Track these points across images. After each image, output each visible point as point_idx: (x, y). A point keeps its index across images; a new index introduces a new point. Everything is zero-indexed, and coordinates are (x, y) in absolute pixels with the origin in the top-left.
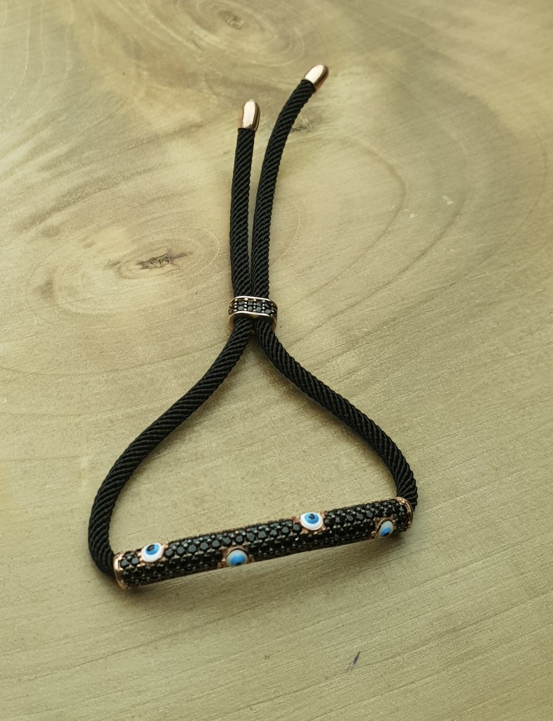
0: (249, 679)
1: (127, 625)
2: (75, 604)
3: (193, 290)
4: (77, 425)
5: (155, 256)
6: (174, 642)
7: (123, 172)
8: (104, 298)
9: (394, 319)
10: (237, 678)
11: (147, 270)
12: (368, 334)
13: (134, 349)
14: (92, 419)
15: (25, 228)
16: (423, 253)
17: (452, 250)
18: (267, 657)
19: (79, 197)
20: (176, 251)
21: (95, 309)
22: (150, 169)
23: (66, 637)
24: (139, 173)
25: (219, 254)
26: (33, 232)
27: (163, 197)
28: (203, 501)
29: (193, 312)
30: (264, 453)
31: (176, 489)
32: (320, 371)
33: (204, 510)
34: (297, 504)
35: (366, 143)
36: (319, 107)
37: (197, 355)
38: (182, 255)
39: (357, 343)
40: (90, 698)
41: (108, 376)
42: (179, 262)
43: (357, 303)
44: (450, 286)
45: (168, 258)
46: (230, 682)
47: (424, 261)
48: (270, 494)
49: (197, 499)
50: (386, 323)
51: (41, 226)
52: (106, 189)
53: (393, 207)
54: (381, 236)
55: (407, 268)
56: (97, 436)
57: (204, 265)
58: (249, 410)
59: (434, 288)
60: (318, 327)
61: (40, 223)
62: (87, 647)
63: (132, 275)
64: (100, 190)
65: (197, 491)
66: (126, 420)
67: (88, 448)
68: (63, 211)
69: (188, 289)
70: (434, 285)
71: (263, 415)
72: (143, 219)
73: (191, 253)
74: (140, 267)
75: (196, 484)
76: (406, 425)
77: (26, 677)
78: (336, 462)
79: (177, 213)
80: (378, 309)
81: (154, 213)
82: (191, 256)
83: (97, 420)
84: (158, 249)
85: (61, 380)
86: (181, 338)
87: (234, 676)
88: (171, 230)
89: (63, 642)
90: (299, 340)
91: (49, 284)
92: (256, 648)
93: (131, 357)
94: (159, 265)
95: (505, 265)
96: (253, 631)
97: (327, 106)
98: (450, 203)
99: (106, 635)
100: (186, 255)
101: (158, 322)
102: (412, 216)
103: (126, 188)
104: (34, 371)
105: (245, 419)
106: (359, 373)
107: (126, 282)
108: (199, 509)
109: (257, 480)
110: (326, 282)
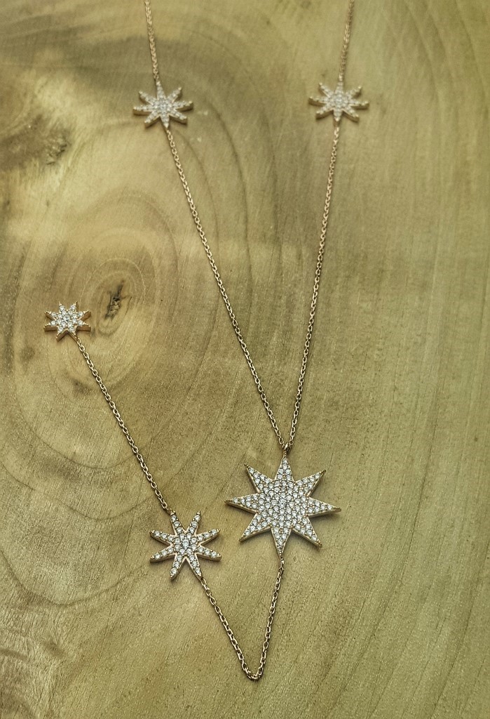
0: (484, 459)
1: (399, 504)
2: (362, 524)
3: (157, 301)
4: (217, 439)
5: (107, 304)
6: (430, 484)
7: (10, 275)
8: (119, 357)
9: (276, 206)
10: (479, 465)
11: (116, 318)
12: (276, 228)
13: (180, 367)
14: (220, 428)
15: (10, 368)
16: (235, 155)
17: (246, 139)
18: (476, 439)
19: (11, 316)
20: (114, 290)
21: (125, 369)
22: (23, 257)
23: (382, 545)
24: (21, 266)
25: (138, 266)
26: (18, 366)
27: (57, 266)
28: (337, 403)
29: (176, 313)
30: (325, 346)
31: (315, 413)
32: (284, 272)
33: (343, 406)
34: (377, 352)
35: (113, 121)
36: (56, 124)
37: (215, 333)
38: (120, 288)
39: (279, 238)
40: (438, 558)
41: (191, 396)
42: (124, 293)
43: (246, 217)
44: (274, 159)
45: (117, 298)
46: (480, 470)
47: (242, 160)
48: (358, 362)
49: (332, 405)
50: (275, 213)
51: (17, 357)
52: (17, 295)
53: (183, 144)
54: (202, 168)
55: (241, 173)
56: (236, 433)
57: (140, 281)
58: (285, 333)
59: (268, 169)
60: (248, 250)
61: (13, 356)
62: (399, 537)
63: (112, 329)
64: (15, 299)
65: (325, 402)
66: (237, 408)
67: (242, 444)
68: (15, 335)
69: (154, 303)
70: (266, 167)
71: (295, 327)
72: (66, 291)
73: (123, 281)
74: (109, 319)
75: (320, 399)
76: (362, 255)
77: (397, 587)
78: (362, 311)
79: (79, 267)
80: (261, 209)
81: (66, 281)
82: (125, 283)
83: (224, 426)
84: (102, 298)
85: (171, 427)
86: (193, 334)
87: (477, 466)
88: (91, 280)
89: (385, 550)
90: (250, 268)
91: (76, 383)
92: (465, 441)
93: (185, 372)
94: (117, 307)
95: (282, 120)
96: (452, 435)
97: (58, 119)
98: (206, 113)
99: (397, 520)
100: (122, 286)
101: (169, 338)
102: (199, 140)
103: (26, 283)
104: (149, 439)
105: (290, 338)
106: (303, 253)
107: (115, 336)
108: (341, 409)
109: (343, 362)
110: (214, 222)
